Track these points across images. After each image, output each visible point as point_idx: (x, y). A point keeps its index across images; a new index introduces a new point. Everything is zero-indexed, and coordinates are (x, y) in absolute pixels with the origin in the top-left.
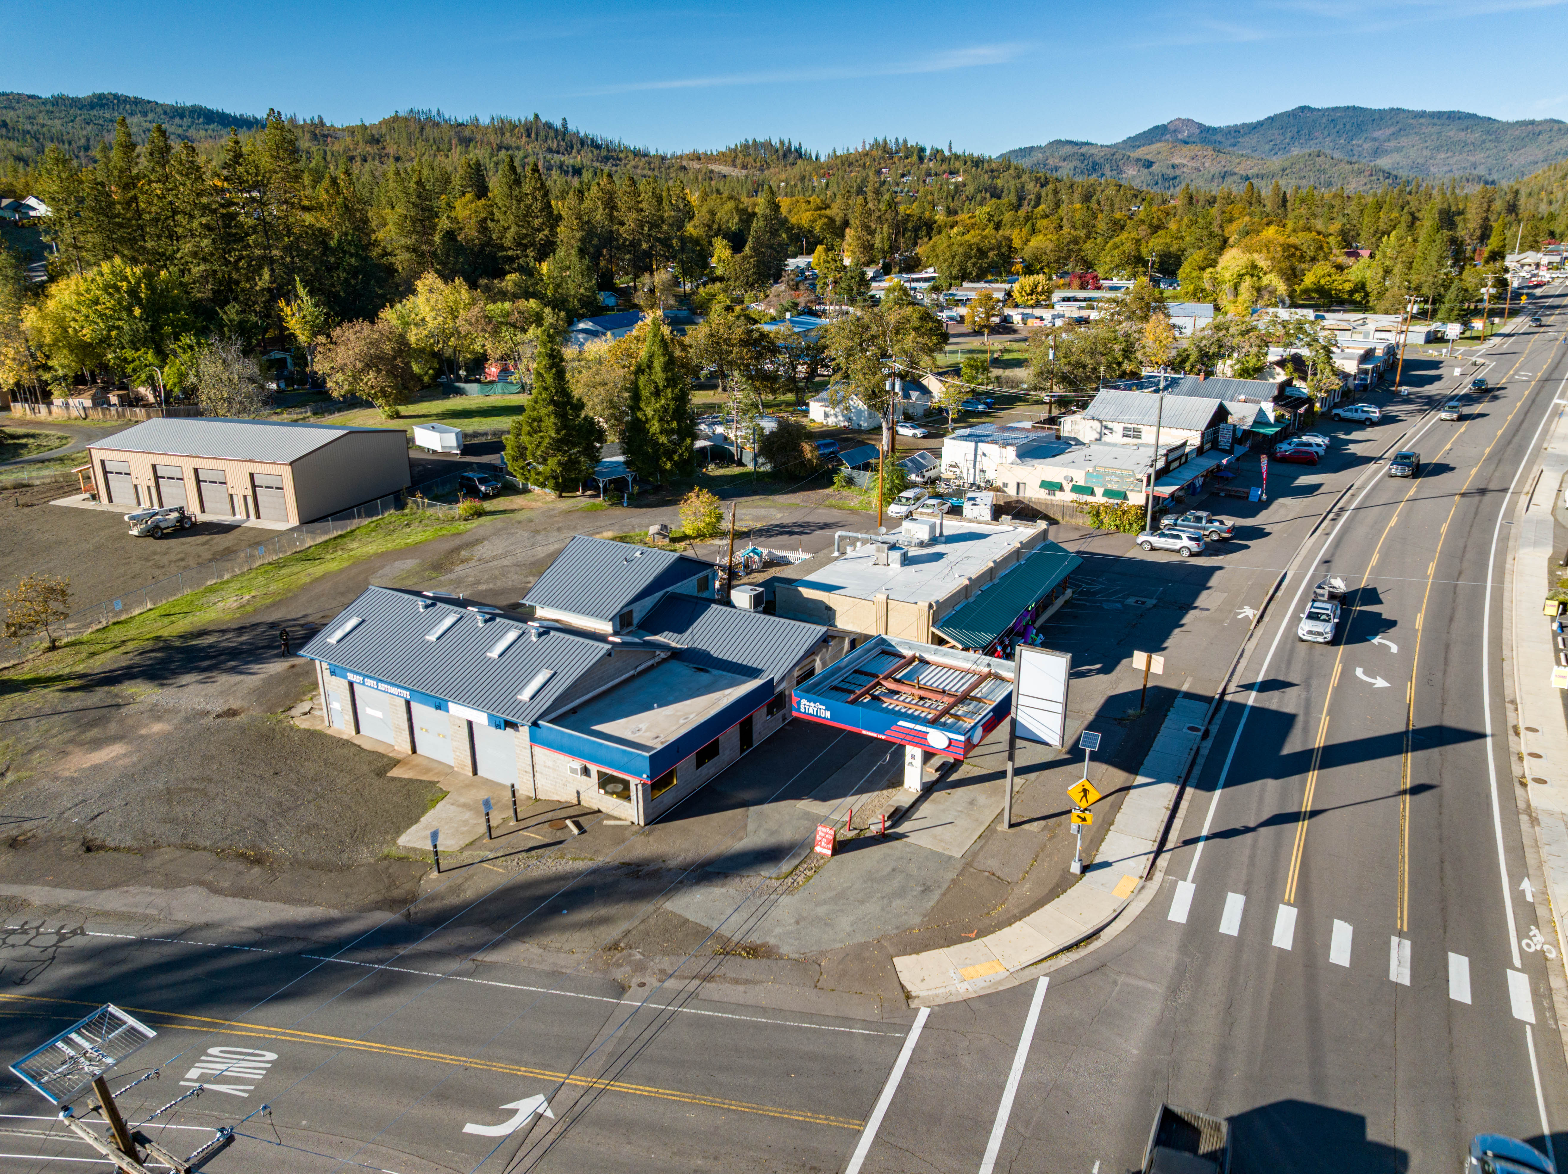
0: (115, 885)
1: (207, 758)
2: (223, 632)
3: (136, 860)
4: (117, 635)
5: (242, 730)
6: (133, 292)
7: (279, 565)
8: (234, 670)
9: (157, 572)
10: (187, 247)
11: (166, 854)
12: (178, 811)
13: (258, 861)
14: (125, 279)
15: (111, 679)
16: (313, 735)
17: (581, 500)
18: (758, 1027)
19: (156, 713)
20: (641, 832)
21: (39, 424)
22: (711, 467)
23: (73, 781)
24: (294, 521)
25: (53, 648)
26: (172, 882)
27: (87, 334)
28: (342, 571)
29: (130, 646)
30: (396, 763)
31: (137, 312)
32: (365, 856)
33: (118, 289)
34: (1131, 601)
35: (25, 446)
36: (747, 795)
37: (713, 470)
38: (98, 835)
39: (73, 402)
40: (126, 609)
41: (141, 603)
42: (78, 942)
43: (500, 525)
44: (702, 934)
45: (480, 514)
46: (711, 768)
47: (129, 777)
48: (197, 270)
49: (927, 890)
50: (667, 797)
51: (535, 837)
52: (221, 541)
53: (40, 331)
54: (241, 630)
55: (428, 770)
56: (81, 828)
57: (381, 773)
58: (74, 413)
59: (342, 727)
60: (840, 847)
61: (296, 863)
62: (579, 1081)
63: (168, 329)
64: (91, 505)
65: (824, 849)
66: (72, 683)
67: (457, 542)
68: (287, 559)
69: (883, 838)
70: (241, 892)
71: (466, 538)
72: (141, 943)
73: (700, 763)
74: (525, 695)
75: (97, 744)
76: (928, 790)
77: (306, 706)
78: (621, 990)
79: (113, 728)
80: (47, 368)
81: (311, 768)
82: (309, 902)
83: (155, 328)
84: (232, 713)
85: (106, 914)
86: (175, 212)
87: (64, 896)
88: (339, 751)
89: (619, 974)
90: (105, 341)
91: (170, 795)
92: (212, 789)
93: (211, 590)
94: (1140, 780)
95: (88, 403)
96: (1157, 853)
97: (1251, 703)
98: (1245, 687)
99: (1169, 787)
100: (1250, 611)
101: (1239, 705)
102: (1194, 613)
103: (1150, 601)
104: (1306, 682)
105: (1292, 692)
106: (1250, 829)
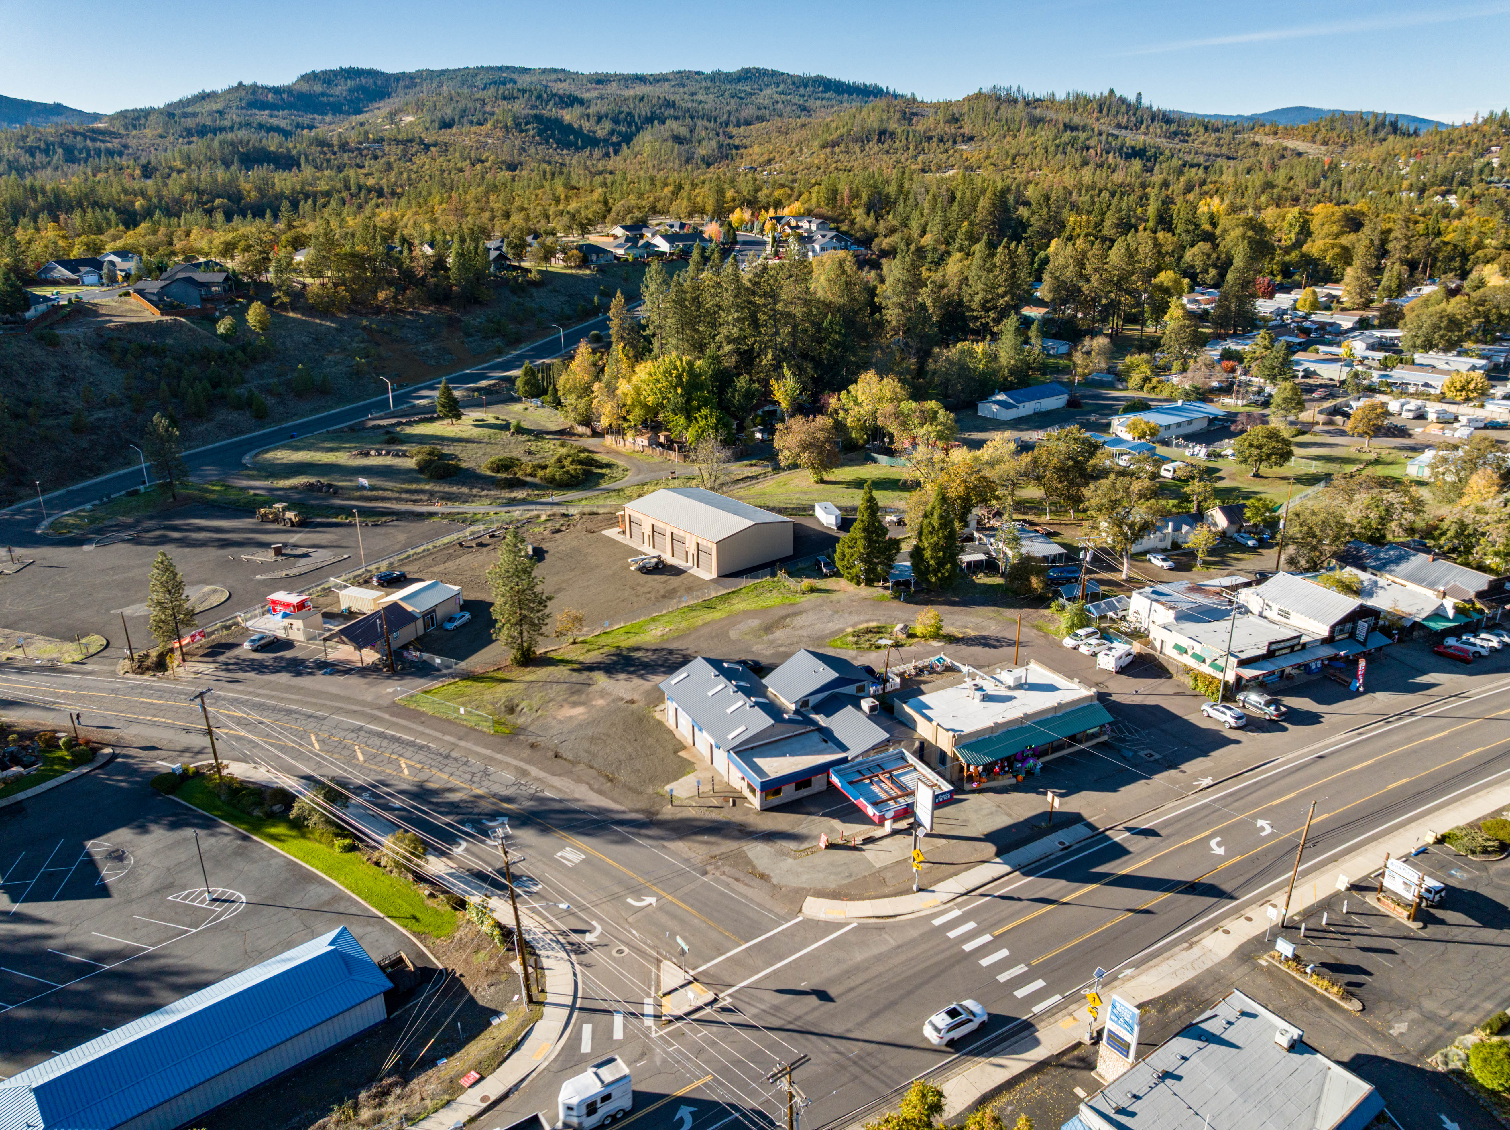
0: (559, 775)
1: (613, 724)
2: (647, 650)
3: (570, 766)
4: (604, 640)
5: (633, 713)
6: (679, 377)
7: (691, 608)
8: (642, 677)
9: (635, 599)
10: (724, 331)
11: (581, 766)
12: (593, 748)
13: (611, 780)
14: (676, 368)
15: (591, 668)
16: (660, 724)
17: (877, 591)
18: (740, 902)
19: (603, 694)
20: (757, 813)
21: (617, 453)
22: (981, 575)
23: (561, 722)
24: (714, 575)
25: (574, 643)
26: (579, 780)
27: (651, 400)
28: (721, 620)
29: (605, 649)
30: (684, 748)
31: (679, 390)
32: (650, 790)
33: (671, 374)
34: (1142, 753)
35: (603, 476)
36: (813, 809)
37: (981, 579)
38: (561, 752)
39: (639, 440)
40: (611, 625)
41: (619, 622)
42: (541, 794)
43: (820, 601)
44: (749, 862)
45: (812, 590)
46: (804, 792)
47: (582, 726)
48: (727, 348)
49: (850, 876)
50: (774, 800)
51: (715, 802)
52: (675, 581)
53: (625, 395)
54: (655, 651)
55: (694, 756)
56: (556, 746)
57: (675, 753)
58: (637, 448)
59: (671, 723)
60: (831, 846)
61: (624, 785)
62: (670, 898)
63: (695, 403)
64: (620, 538)
65: (822, 845)
66: (576, 666)
67: (790, 610)
68: (698, 605)
69: (855, 848)
70: (600, 792)
71: (795, 609)
72: (561, 801)
73: (798, 788)
74: (730, 736)
75: (575, 704)
76: (895, 832)
77: (662, 707)
78: (705, 873)
79: (583, 697)
80: (625, 419)
81: (650, 741)
82: (620, 804)
83: (688, 401)
84: (632, 702)
85: (552, 786)
86: (720, 307)
87: (542, 774)
88: (666, 736)
89: (709, 868)
90: (661, 406)
91: (592, 739)
92: (609, 741)
93: (653, 620)
94: (998, 860)
95: (646, 443)
96: (962, 895)
97: (1117, 839)
98: (1128, 829)
99: (1007, 868)
100: (1208, 781)
101: (1108, 838)
102: (1172, 772)
103: (1157, 756)
104: (1169, 836)
105: (1152, 839)
106: (1019, 899)
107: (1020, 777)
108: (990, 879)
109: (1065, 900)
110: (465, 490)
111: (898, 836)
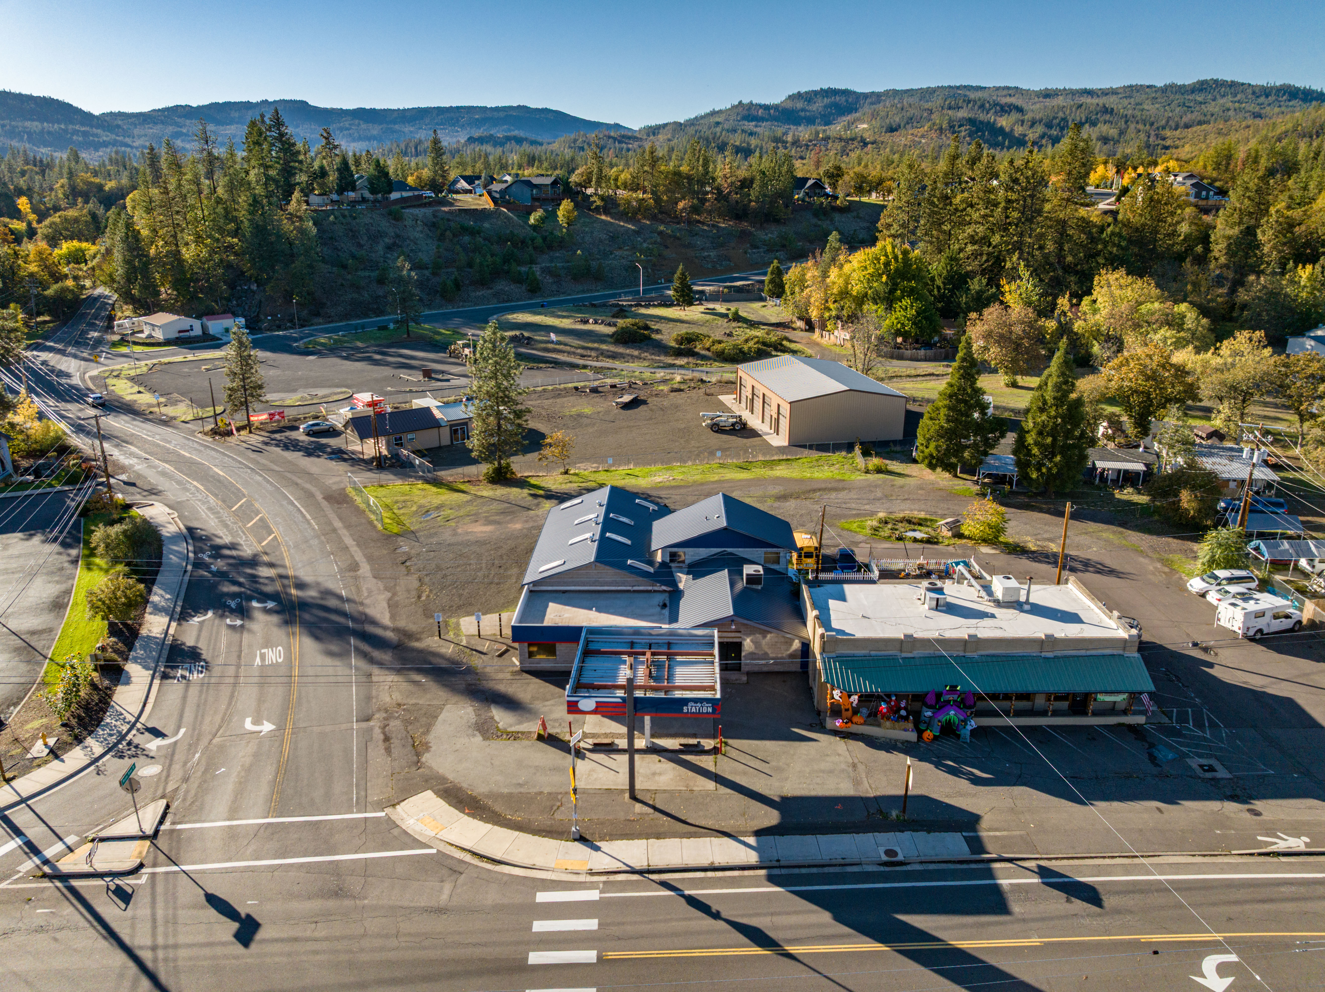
0: (381, 579)
3: (402, 573)
11: (413, 576)
20: (514, 673)
22: (1124, 489)
23: (455, 534)
24: (786, 443)
25: (565, 473)
26: (391, 588)
31: (884, 278)
33: (880, 261)
34: (1195, 761)
37: (1127, 495)
40: (616, 464)
41: (628, 464)
42: (337, 590)
44: (429, 725)
45: (879, 471)
47: (468, 542)
49: (522, 785)
50: (545, 662)
52: (737, 442)
53: (835, 284)
60: (548, 738)
63: (897, 292)
64: (730, 403)
65: (536, 733)
66: (540, 492)
69: (574, 751)
74: (542, 569)
75: (490, 523)
76: (656, 751)
78: (365, 720)
79: (509, 519)
82: (395, 620)
85: (358, 586)
89: (378, 715)
90: (865, 296)
91: (460, 556)
93: (669, 468)
96: (633, 871)
97: (1004, 882)
98: (1043, 872)
99: (752, 857)
100: (1298, 843)
101: (990, 874)
102: (1231, 807)
103: (1222, 773)
104: (1117, 911)
105: (1078, 905)
106: (716, 916)
107: (928, 735)
108: (705, 862)
109: (792, 949)
110: (636, 353)
111: (655, 757)
